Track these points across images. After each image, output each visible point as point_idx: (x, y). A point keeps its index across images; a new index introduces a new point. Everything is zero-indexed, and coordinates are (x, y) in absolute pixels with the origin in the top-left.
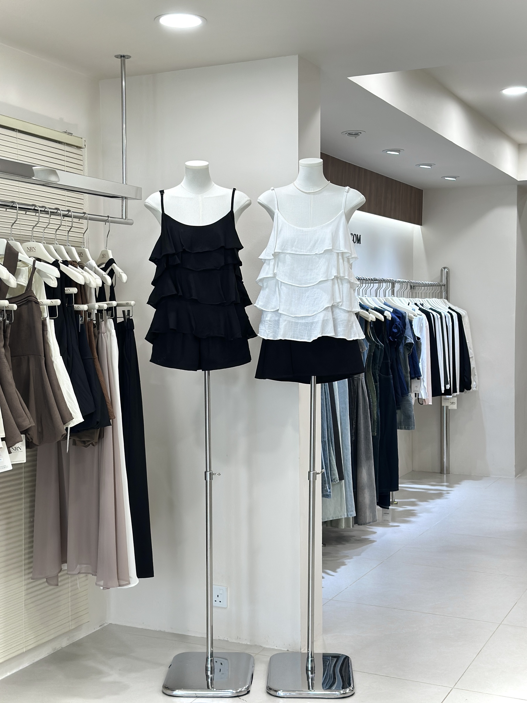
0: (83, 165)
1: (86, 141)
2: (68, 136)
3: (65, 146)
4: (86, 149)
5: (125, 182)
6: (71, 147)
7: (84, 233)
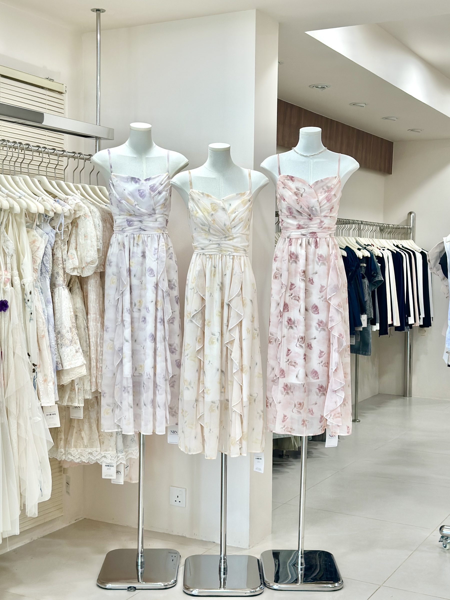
0: (64, 108)
1: (67, 88)
2: (50, 82)
3: (47, 91)
4: (67, 94)
5: (99, 124)
6: (53, 92)
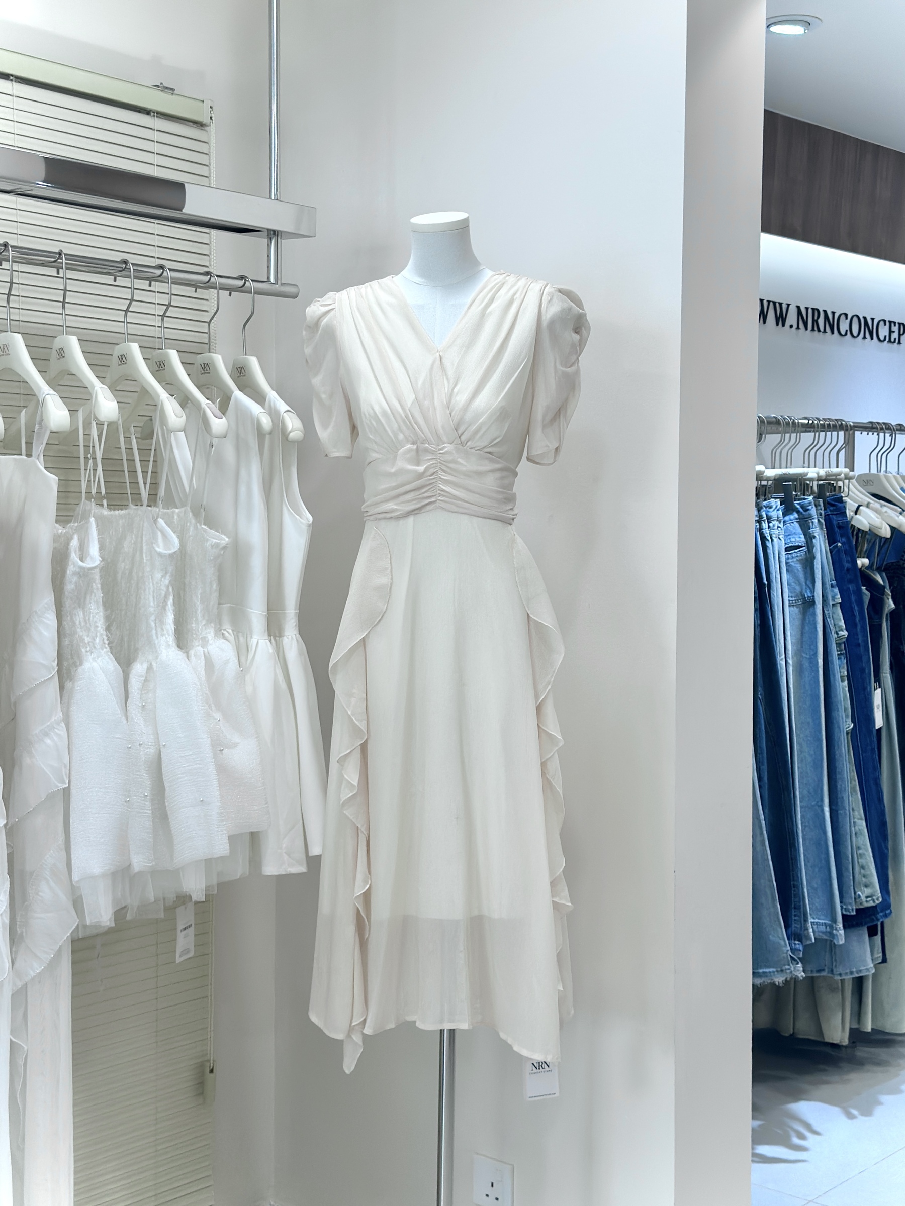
0: (207, 164)
1: (214, 110)
2: (162, 94)
3: (156, 118)
4: (213, 126)
5: (276, 195)
6: (178, 122)
7: (208, 321)
